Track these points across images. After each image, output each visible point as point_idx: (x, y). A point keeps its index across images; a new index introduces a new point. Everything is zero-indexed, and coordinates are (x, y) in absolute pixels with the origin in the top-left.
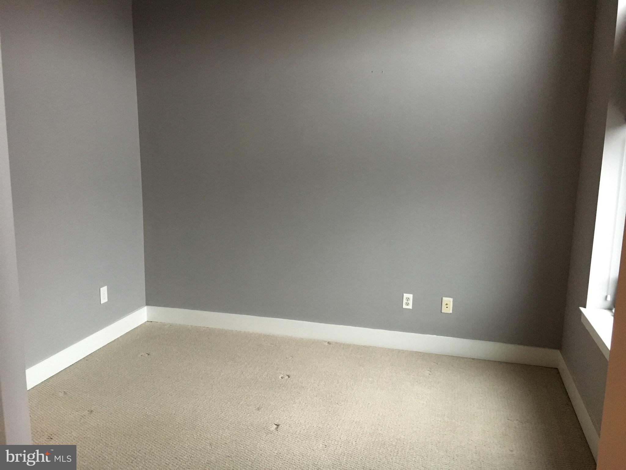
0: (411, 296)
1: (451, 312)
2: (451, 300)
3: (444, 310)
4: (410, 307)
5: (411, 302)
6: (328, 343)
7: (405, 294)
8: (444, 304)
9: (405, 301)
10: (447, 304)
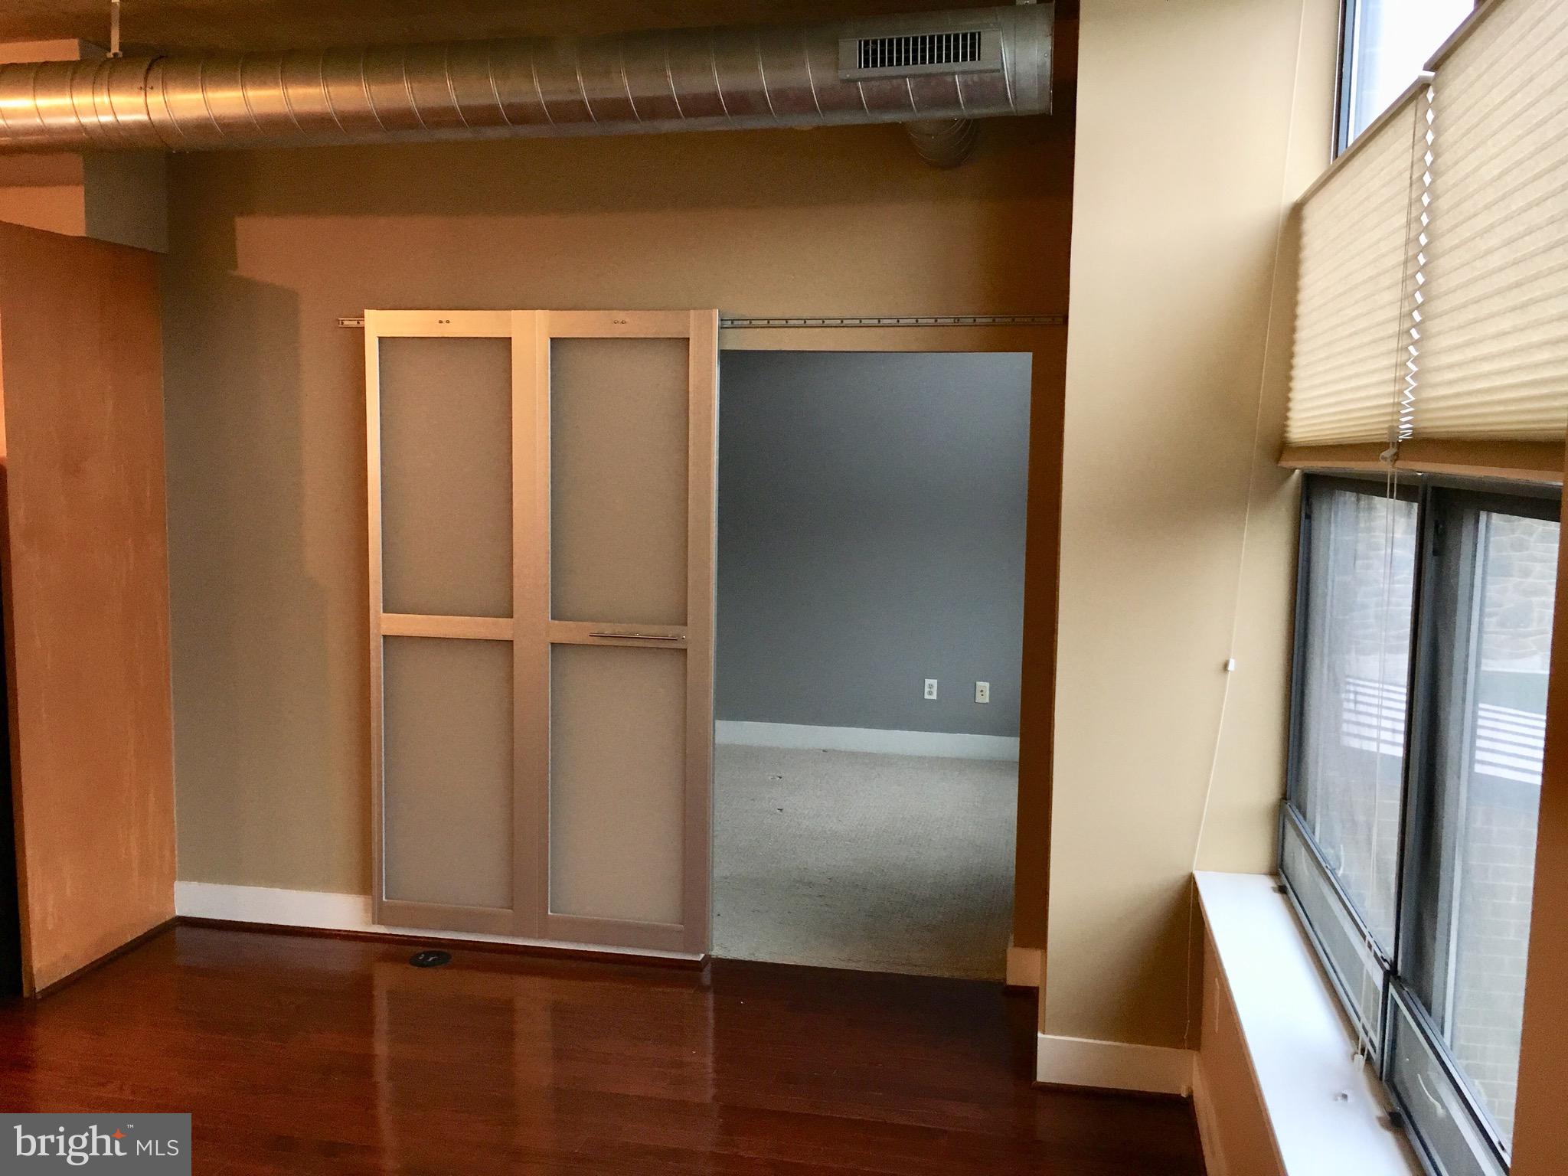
0: (934, 682)
1: (987, 701)
2: (987, 685)
3: (979, 699)
4: (934, 697)
5: (935, 690)
6: (824, 751)
7: (926, 680)
8: (978, 689)
9: (927, 690)
10: (982, 691)
